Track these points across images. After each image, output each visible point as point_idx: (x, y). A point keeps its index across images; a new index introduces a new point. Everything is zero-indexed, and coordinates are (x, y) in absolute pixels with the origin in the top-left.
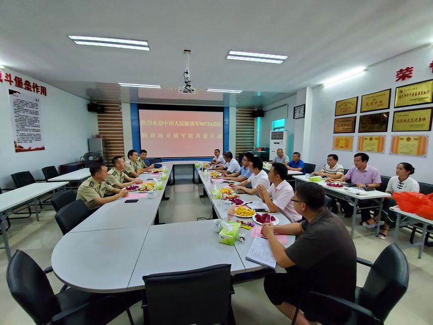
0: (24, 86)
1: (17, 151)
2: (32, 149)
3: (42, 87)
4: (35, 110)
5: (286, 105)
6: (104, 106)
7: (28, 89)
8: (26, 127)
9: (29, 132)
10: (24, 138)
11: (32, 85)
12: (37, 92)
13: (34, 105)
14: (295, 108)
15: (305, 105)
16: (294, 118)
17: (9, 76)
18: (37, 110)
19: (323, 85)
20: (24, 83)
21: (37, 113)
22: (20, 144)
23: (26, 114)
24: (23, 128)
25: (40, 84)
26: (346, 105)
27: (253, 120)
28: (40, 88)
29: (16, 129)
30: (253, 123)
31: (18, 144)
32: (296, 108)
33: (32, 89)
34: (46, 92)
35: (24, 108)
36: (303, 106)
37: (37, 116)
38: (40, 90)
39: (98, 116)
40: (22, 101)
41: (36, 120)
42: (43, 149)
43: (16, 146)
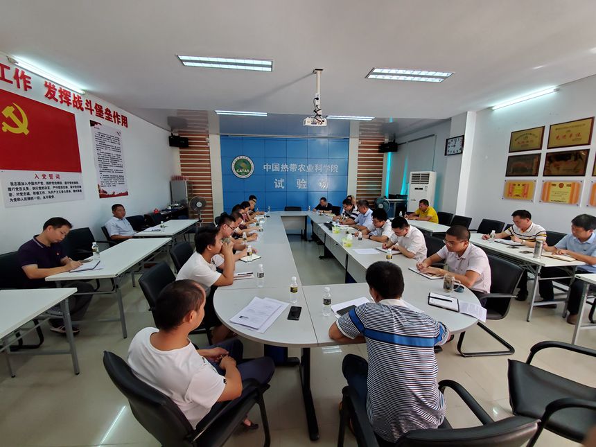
0: (105, 116)
1: (101, 196)
2: (116, 194)
3: (122, 116)
4: (117, 145)
5: (434, 135)
6: (187, 139)
7: (109, 119)
8: (109, 168)
9: (112, 174)
10: (108, 180)
11: (112, 113)
12: (119, 122)
13: (116, 140)
14: (447, 140)
15: (463, 136)
16: (446, 155)
17: (89, 103)
18: (119, 146)
19: (493, 109)
20: (104, 111)
21: (119, 150)
22: (104, 189)
23: (108, 151)
24: (106, 169)
25: (121, 112)
26: (527, 137)
27: (382, 156)
28: (120, 118)
29: (99, 169)
30: (382, 160)
31: (102, 188)
32: (449, 141)
33: (113, 119)
34: (126, 123)
35: (106, 143)
36: (462, 138)
37: (119, 153)
38: (121, 120)
39: (181, 152)
40: (104, 135)
41: (118, 158)
42: (126, 194)
43: (100, 191)
